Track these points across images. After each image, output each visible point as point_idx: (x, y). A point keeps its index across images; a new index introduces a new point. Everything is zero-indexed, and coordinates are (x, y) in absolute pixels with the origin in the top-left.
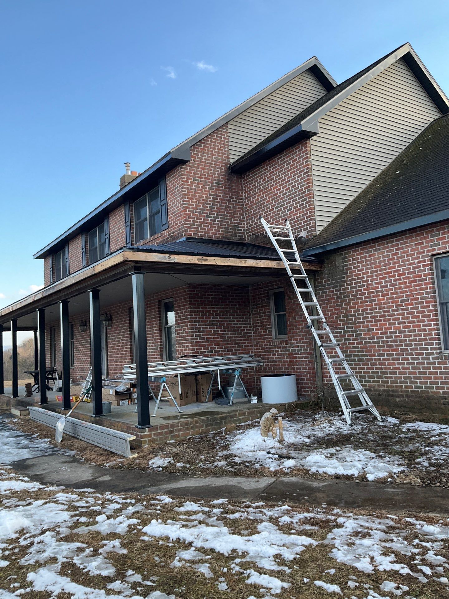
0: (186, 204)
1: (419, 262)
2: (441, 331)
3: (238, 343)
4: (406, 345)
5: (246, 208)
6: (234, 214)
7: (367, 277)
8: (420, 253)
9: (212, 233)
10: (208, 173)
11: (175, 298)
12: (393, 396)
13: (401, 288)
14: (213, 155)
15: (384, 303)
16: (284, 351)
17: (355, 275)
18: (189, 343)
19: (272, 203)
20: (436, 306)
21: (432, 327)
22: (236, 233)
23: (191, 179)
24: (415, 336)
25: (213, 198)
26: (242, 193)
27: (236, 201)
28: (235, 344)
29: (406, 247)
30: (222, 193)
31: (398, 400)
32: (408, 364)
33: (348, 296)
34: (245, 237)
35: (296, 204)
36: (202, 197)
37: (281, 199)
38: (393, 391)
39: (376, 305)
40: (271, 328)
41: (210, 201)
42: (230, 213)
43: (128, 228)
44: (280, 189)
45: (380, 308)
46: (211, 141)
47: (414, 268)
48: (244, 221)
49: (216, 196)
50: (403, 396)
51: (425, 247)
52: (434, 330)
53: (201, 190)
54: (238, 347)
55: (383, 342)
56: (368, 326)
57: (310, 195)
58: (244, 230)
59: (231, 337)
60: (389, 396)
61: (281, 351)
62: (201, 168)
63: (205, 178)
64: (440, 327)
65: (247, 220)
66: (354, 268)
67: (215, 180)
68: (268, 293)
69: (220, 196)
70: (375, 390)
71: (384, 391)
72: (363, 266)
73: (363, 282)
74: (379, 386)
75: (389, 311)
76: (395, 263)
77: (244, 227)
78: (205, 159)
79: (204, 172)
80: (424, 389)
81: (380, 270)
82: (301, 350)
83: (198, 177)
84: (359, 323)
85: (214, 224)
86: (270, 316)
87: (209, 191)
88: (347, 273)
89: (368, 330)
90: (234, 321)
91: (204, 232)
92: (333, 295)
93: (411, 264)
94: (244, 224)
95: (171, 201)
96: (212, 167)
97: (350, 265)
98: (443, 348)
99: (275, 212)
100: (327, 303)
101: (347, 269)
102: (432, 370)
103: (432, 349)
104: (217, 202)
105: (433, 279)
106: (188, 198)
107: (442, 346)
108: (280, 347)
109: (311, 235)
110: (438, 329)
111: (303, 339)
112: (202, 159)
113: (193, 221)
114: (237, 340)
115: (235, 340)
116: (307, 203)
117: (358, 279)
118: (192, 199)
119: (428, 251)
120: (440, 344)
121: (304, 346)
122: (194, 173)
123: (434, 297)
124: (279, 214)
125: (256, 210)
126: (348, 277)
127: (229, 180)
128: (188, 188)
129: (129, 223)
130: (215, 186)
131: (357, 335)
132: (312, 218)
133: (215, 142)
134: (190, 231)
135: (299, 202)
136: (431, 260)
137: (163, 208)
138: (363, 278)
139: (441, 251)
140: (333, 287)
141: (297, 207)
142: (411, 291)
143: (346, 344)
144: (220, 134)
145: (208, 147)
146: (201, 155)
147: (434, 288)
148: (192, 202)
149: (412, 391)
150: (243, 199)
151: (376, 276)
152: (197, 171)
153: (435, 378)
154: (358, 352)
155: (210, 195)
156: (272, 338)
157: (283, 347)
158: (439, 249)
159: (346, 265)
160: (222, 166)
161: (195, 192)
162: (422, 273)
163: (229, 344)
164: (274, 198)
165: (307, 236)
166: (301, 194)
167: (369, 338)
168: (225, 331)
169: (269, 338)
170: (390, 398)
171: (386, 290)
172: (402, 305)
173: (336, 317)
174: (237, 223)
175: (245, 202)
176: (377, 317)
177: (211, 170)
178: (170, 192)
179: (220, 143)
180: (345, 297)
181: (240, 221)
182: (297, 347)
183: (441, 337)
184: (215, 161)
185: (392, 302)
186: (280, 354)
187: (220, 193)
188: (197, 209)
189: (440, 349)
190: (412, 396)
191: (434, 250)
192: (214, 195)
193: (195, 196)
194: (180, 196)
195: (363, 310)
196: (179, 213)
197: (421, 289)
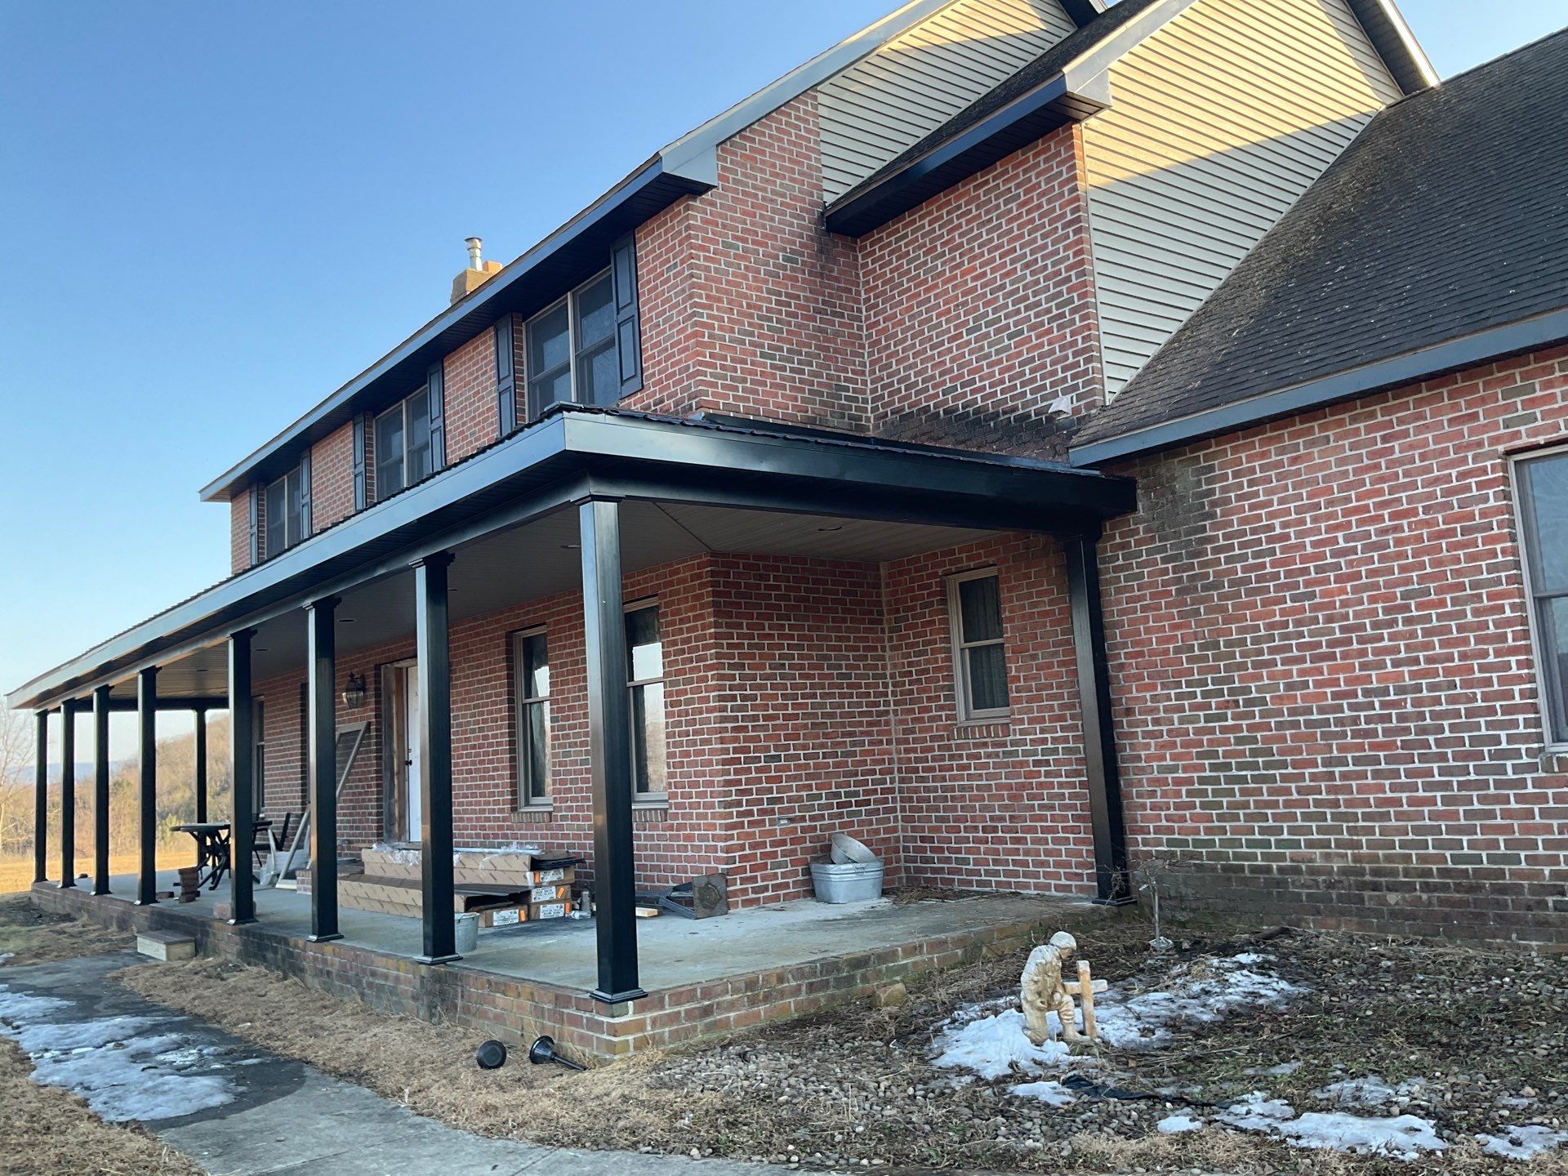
0: (701, 315)
1: (1462, 476)
2: (1540, 685)
3: (852, 734)
4: (1423, 730)
5: (869, 336)
6: (836, 351)
7: (1285, 525)
8: (1469, 446)
9: (778, 405)
10: (764, 227)
11: (664, 596)
12: (1375, 887)
13: (1402, 555)
14: (777, 175)
15: (1344, 604)
16: (997, 755)
17: (1242, 521)
18: (711, 731)
19: (958, 316)
20: (1522, 607)
21: (1514, 671)
22: (842, 407)
23: (716, 242)
24: (1452, 700)
25: (778, 303)
26: (858, 293)
27: (842, 316)
28: (844, 735)
29: (1419, 430)
30: (804, 290)
31: (1392, 898)
32: (1428, 787)
33: (1217, 585)
34: (868, 419)
35: (1037, 315)
36: (746, 297)
37: (986, 305)
38: (1376, 872)
39: (1315, 608)
40: (951, 688)
41: (769, 310)
42: (827, 349)
43: (506, 397)
44: (984, 274)
45: (1330, 619)
46: (771, 136)
47: (1447, 493)
48: (863, 373)
49: (788, 295)
50: (1411, 887)
51: (1485, 429)
52: (1519, 679)
53: (746, 278)
54: (853, 744)
55: (1340, 722)
56: (1289, 674)
57: (1084, 288)
58: (865, 401)
59: (832, 715)
60: (1364, 886)
61: (988, 756)
62: (744, 213)
63: (754, 242)
64: (1538, 670)
65: (873, 372)
66: (1239, 498)
67: (784, 250)
68: (942, 584)
69: (798, 298)
70: (1313, 871)
71: (1344, 871)
72: (1271, 492)
73: (1270, 540)
74: (1327, 857)
75: (1363, 627)
76: (1382, 479)
77: (864, 392)
78: (754, 187)
79: (753, 224)
80: (1485, 865)
81: (1329, 503)
82: (1055, 751)
83: (735, 237)
84: (1257, 665)
85: (782, 378)
86: (948, 650)
87: (766, 282)
88: (1212, 515)
89: (1290, 687)
90: (840, 667)
91: (755, 401)
92: (1165, 584)
93: (1436, 481)
94: (864, 383)
95: (650, 310)
96: (774, 211)
97: (1224, 490)
98: (1547, 736)
99: (968, 343)
100: (1144, 609)
101: (1214, 504)
102: (1513, 805)
103: (1511, 739)
104: (788, 314)
105: (1511, 524)
106: (708, 297)
107: (1546, 729)
108: (985, 745)
109: (1089, 406)
110: (1532, 679)
111: (1062, 718)
112: (746, 185)
113: (723, 367)
114: (851, 724)
115: (843, 725)
116: (1073, 311)
117: (1254, 531)
118: (720, 300)
119: (1495, 441)
120: (1537, 723)
121: (1065, 740)
122: (724, 226)
123: (1517, 579)
124: (981, 348)
125: (905, 340)
126: (1216, 527)
127: (821, 251)
128: (707, 269)
129: (509, 382)
130: (784, 268)
131: (1249, 703)
132: (1089, 353)
133: (781, 140)
134: (714, 394)
135: (1049, 310)
136: (1505, 468)
137: (627, 330)
138: (1271, 528)
139: (1541, 440)
140: (1165, 560)
141: (1042, 324)
142: (1436, 563)
143: (1212, 731)
144: (798, 118)
145: (763, 153)
146: (744, 175)
147: (1515, 552)
148: (718, 309)
149: (1444, 873)
150: (859, 310)
151: (1315, 520)
152: (733, 219)
153: (1525, 829)
154: (1255, 753)
155: (769, 291)
156: (954, 717)
157: (995, 745)
158: (1535, 432)
159: (1212, 492)
160: (802, 209)
161: (728, 282)
162: (1476, 509)
163: (826, 736)
164: (965, 304)
165: (1076, 410)
166: (1056, 285)
167: (1292, 712)
168: (814, 696)
169: (948, 718)
170: (1367, 894)
171: (1350, 564)
172: (1407, 608)
173: (1177, 650)
174: (847, 380)
175: (868, 318)
176: (1319, 645)
177: (772, 220)
178: (649, 282)
179: (795, 144)
180: (1205, 588)
181: (853, 372)
182: (1044, 741)
183: (1542, 701)
184: (783, 196)
185: (1372, 600)
186: (986, 766)
187: (798, 288)
188: (732, 331)
189: (1539, 738)
190: (1445, 887)
191: (1516, 435)
192: (779, 294)
193: (727, 292)
194: (683, 291)
195: (1271, 626)
196: (679, 342)
197: (1471, 558)
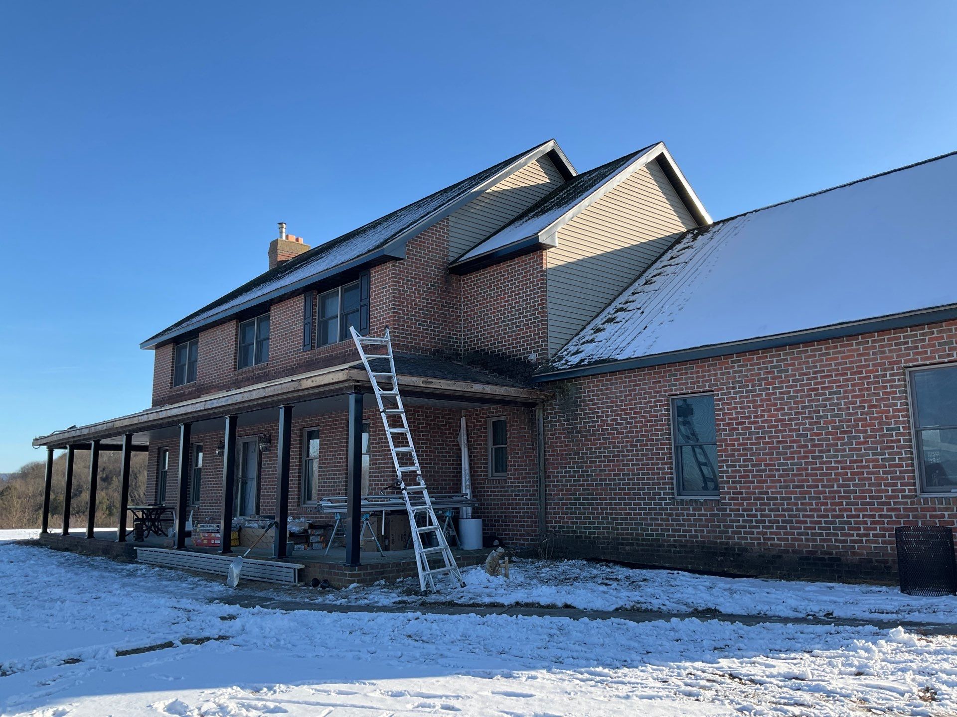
0: (395, 309)
1: (655, 402)
2: (674, 476)
3: (446, 480)
4: (639, 489)
5: (464, 316)
6: (449, 322)
7: (602, 412)
8: (658, 392)
9: (424, 345)
10: (423, 272)
11: (372, 419)
12: (622, 544)
13: (636, 427)
14: (430, 252)
15: (619, 442)
16: (501, 491)
17: (590, 409)
18: (388, 476)
19: (498, 315)
20: (670, 449)
21: (666, 470)
22: (450, 345)
23: (404, 279)
24: (648, 479)
25: (427, 303)
26: (461, 298)
27: (453, 308)
28: (442, 480)
29: (644, 384)
30: (438, 297)
31: (627, 548)
32: (640, 509)
33: (580, 432)
34: (461, 350)
35: (526, 321)
36: (414, 301)
37: (508, 313)
38: (623, 539)
39: (610, 443)
40: (486, 463)
41: (423, 306)
42: (446, 322)
43: (307, 326)
44: (508, 301)
45: (614, 448)
46: (428, 236)
47: (650, 407)
48: (460, 331)
49: (431, 300)
50: (633, 544)
51: (662, 387)
52: (667, 473)
53: (414, 293)
54: (445, 484)
55: (615, 485)
56: (600, 466)
57: (544, 314)
58: (460, 343)
59: (438, 472)
60: (619, 544)
61: (498, 492)
62: (416, 267)
63: (419, 279)
64: (674, 471)
65: (464, 331)
66: (589, 400)
67: (431, 282)
68: (486, 421)
69: (435, 301)
70: (604, 538)
71: (613, 539)
72: (598, 400)
73: (598, 417)
74: (608, 533)
75: (623, 451)
76: (632, 400)
77: (460, 339)
78: (420, 257)
79: (419, 271)
80: (655, 537)
81: (616, 406)
82: (522, 491)
83: (411, 277)
84: (591, 462)
85: (426, 334)
86: (486, 448)
87: (423, 295)
88: (580, 406)
89: (600, 471)
90: (442, 452)
91: (415, 343)
92: (563, 429)
93: (648, 403)
94: (461, 335)
95: (375, 303)
96: (428, 266)
97: (585, 397)
98: (676, 494)
99: (501, 326)
100: (556, 438)
101: (581, 402)
102: (664, 517)
103: (664, 494)
104: (431, 307)
105: (669, 420)
106: (399, 301)
107: (675, 491)
108: (497, 487)
109: (542, 359)
110: (671, 473)
111: (525, 478)
112: (417, 256)
113: (403, 329)
114: (445, 476)
115: (442, 476)
116: (539, 321)
117: (593, 413)
118: (404, 303)
119: (665, 391)
120: (673, 489)
121: (526, 486)
122: (407, 273)
123: (669, 439)
124: (506, 329)
125: (477, 321)
126: (581, 410)
127: (446, 281)
128: (399, 290)
129: (310, 320)
130: (431, 289)
131: (588, 476)
132: (545, 339)
133: (433, 237)
134: (398, 341)
135: (531, 320)
136: (668, 400)
137: (364, 309)
138: (598, 413)
139: (678, 392)
140: (564, 421)
141: (528, 324)
142: (646, 431)
143: (575, 485)
144: (440, 228)
145: (425, 243)
146: (416, 252)
147: (669, 429)
148: (403, 306)
149: (643, 539)
150: (461, 306)
151: (611, 411)
152: (411, 270)
153: (666, 525)
154: (588, 494)
155: (423, 299)
156: (487, 475)
157: (501, 487)
158: (676, 390)
159: (580, 397)
160: (440, 265)
161: (407, 295)
162: (659, 413)
163: (435, 480)
164: (501, 311)
165: (538, 359)
166: (534, 310)
167: (601, 480)
168: (431, 464)
169: (484, 475)
170: (620, 547)
171: (621, 428)
172: (637, 446)
173: (566, 455)
174: (453, 334)
175: (464, 309)
176: (610, 456)
177: (427, 269)
178: (375, 291)
179: (438, 239)
180: (577, 432)
181: (456, 331)
182: (519, 487)
183: (674, 482)
184: (432, 260)
185: (627, 442)
186: (497, 495)
187: (436, 297)
188: (408, 315)
189: (673, 494)
190: (643, 545)
191: (671, 390)
192: (428, 299)
193: (406, 299)
194: (389, 298)
195: (595, 448)
196: (386, 318)
197: (656, 430)
